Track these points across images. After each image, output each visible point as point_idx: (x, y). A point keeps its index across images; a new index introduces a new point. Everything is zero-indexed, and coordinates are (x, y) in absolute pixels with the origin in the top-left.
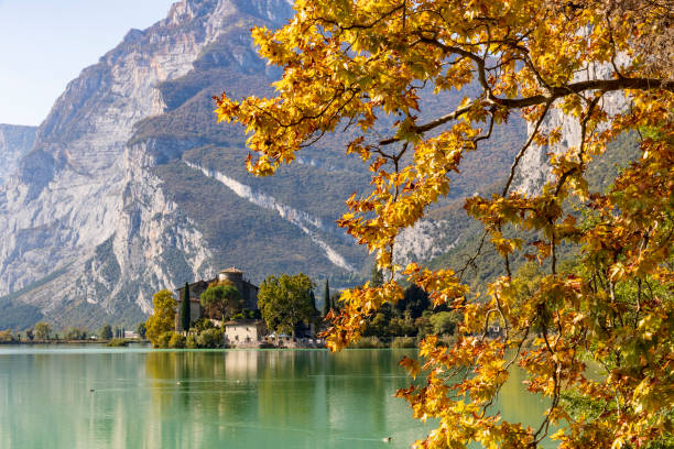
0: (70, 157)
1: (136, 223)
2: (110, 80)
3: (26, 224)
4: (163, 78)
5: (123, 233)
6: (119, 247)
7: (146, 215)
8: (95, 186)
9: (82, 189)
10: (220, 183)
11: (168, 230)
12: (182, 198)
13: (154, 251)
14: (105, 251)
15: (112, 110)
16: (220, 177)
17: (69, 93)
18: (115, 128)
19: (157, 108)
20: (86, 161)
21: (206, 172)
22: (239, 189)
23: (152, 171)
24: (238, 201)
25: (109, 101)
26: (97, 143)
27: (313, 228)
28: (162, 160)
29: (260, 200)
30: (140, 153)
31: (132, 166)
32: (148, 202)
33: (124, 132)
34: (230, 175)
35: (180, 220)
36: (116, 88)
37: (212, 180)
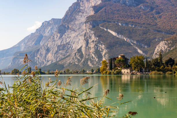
0: (70, 26)
1: (87, 43)
2: (80, 6)
3: (59, 44)
4: (93, 5)
5: (84, 46)
6: (83, 49)
7: (90, 41)
8: (77, 34)
9: (73, 35)
10: (109, 32)
11: (96, 45)
12: (99, 36)
13: (92, 50)
14: (80, 50)
15: (80, 14)
16: (109, 31)
17: (69, 10)
18: (81, 19)
19: (92, 13)
20: (74, 27)
21: (105, 29)
22: (114, 33)
23: (91, 29)
24: (114, 37)
25: (80, 12)
26: (77, 22)
27: (134, 44)
28: (94, 27)
29: (120, 36)
30: (88, 25)
31: (86, 28)
32: (90, 37)
33: (83, 19)
34: (111, 30)
35: (99, 42)
36: (81, 8)
37: (107, 31)
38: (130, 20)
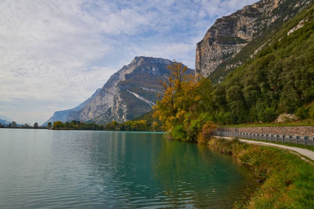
0: (109, 91)
1: (115, 103)
2: (119, 75)
3: (99, 105)
4: (127, 73)
5: (113, 106)
6: (112, 109)
7: (117, 102)
10: (134, 95)
11: (120, 105)
12: (124, 98)
13: (117, 110)
14: (110, 109)
16: (133, 93)
17: (111, 78)
19: (124, 79)
20: (112, 92)
21: (131, 92)
22: (137, 96)
23: (119, 92)
24: (138, 98)
27: (152, 105)
28: (121, 90)
29: (142, 98)
30: (117, 88)
32: (118, 99)
34: (136, 93)
35: (123, 102)
36: (120, 77)
37: (131, 94)
38: (153, 85)
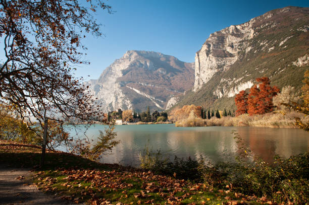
0: (104, 86)
1: (117, 99)
2: (112, 70)
4: (122, 69)
5: (114, 101)
6: (113, 104)
7: (118, 97)
8: (109, 92)
9: (106, 92)
10: (134, 90)
11: (123, 100)
12: (126, 94)
13: (120, 105)
14: (111, 105)
15: (112, 76)
18: (112, 79)
19: (121, 75)
20: (107, 87)
21: (131, 88)
22: (138, 92)
23: (120, 88)
24: (137, 94)
25: (112, 74)
26: (109, 83)
27: (153, 99)
28: (122, 86)
29: (142, 94)
30: (117, 85)
31: (116, 87)
32: (119, 94)
33: (114, 80)
34: (135, 88)
35: (125, 98)
36: (113, 71)
37: (132, 90)
38: (150, 81)
